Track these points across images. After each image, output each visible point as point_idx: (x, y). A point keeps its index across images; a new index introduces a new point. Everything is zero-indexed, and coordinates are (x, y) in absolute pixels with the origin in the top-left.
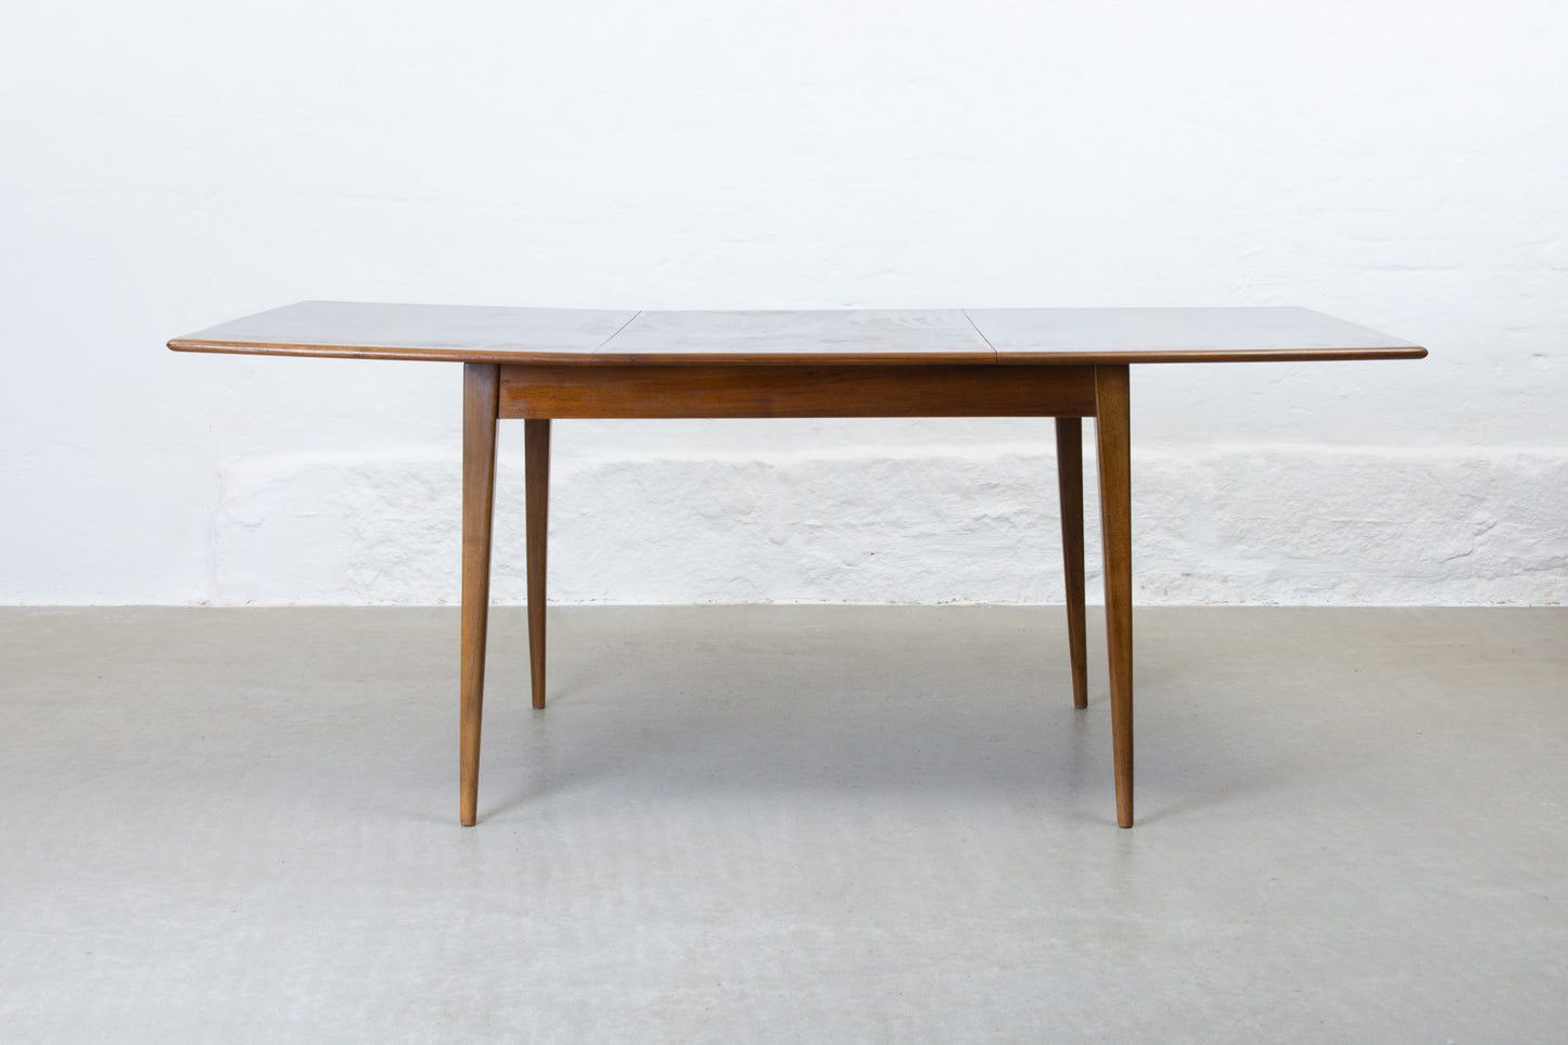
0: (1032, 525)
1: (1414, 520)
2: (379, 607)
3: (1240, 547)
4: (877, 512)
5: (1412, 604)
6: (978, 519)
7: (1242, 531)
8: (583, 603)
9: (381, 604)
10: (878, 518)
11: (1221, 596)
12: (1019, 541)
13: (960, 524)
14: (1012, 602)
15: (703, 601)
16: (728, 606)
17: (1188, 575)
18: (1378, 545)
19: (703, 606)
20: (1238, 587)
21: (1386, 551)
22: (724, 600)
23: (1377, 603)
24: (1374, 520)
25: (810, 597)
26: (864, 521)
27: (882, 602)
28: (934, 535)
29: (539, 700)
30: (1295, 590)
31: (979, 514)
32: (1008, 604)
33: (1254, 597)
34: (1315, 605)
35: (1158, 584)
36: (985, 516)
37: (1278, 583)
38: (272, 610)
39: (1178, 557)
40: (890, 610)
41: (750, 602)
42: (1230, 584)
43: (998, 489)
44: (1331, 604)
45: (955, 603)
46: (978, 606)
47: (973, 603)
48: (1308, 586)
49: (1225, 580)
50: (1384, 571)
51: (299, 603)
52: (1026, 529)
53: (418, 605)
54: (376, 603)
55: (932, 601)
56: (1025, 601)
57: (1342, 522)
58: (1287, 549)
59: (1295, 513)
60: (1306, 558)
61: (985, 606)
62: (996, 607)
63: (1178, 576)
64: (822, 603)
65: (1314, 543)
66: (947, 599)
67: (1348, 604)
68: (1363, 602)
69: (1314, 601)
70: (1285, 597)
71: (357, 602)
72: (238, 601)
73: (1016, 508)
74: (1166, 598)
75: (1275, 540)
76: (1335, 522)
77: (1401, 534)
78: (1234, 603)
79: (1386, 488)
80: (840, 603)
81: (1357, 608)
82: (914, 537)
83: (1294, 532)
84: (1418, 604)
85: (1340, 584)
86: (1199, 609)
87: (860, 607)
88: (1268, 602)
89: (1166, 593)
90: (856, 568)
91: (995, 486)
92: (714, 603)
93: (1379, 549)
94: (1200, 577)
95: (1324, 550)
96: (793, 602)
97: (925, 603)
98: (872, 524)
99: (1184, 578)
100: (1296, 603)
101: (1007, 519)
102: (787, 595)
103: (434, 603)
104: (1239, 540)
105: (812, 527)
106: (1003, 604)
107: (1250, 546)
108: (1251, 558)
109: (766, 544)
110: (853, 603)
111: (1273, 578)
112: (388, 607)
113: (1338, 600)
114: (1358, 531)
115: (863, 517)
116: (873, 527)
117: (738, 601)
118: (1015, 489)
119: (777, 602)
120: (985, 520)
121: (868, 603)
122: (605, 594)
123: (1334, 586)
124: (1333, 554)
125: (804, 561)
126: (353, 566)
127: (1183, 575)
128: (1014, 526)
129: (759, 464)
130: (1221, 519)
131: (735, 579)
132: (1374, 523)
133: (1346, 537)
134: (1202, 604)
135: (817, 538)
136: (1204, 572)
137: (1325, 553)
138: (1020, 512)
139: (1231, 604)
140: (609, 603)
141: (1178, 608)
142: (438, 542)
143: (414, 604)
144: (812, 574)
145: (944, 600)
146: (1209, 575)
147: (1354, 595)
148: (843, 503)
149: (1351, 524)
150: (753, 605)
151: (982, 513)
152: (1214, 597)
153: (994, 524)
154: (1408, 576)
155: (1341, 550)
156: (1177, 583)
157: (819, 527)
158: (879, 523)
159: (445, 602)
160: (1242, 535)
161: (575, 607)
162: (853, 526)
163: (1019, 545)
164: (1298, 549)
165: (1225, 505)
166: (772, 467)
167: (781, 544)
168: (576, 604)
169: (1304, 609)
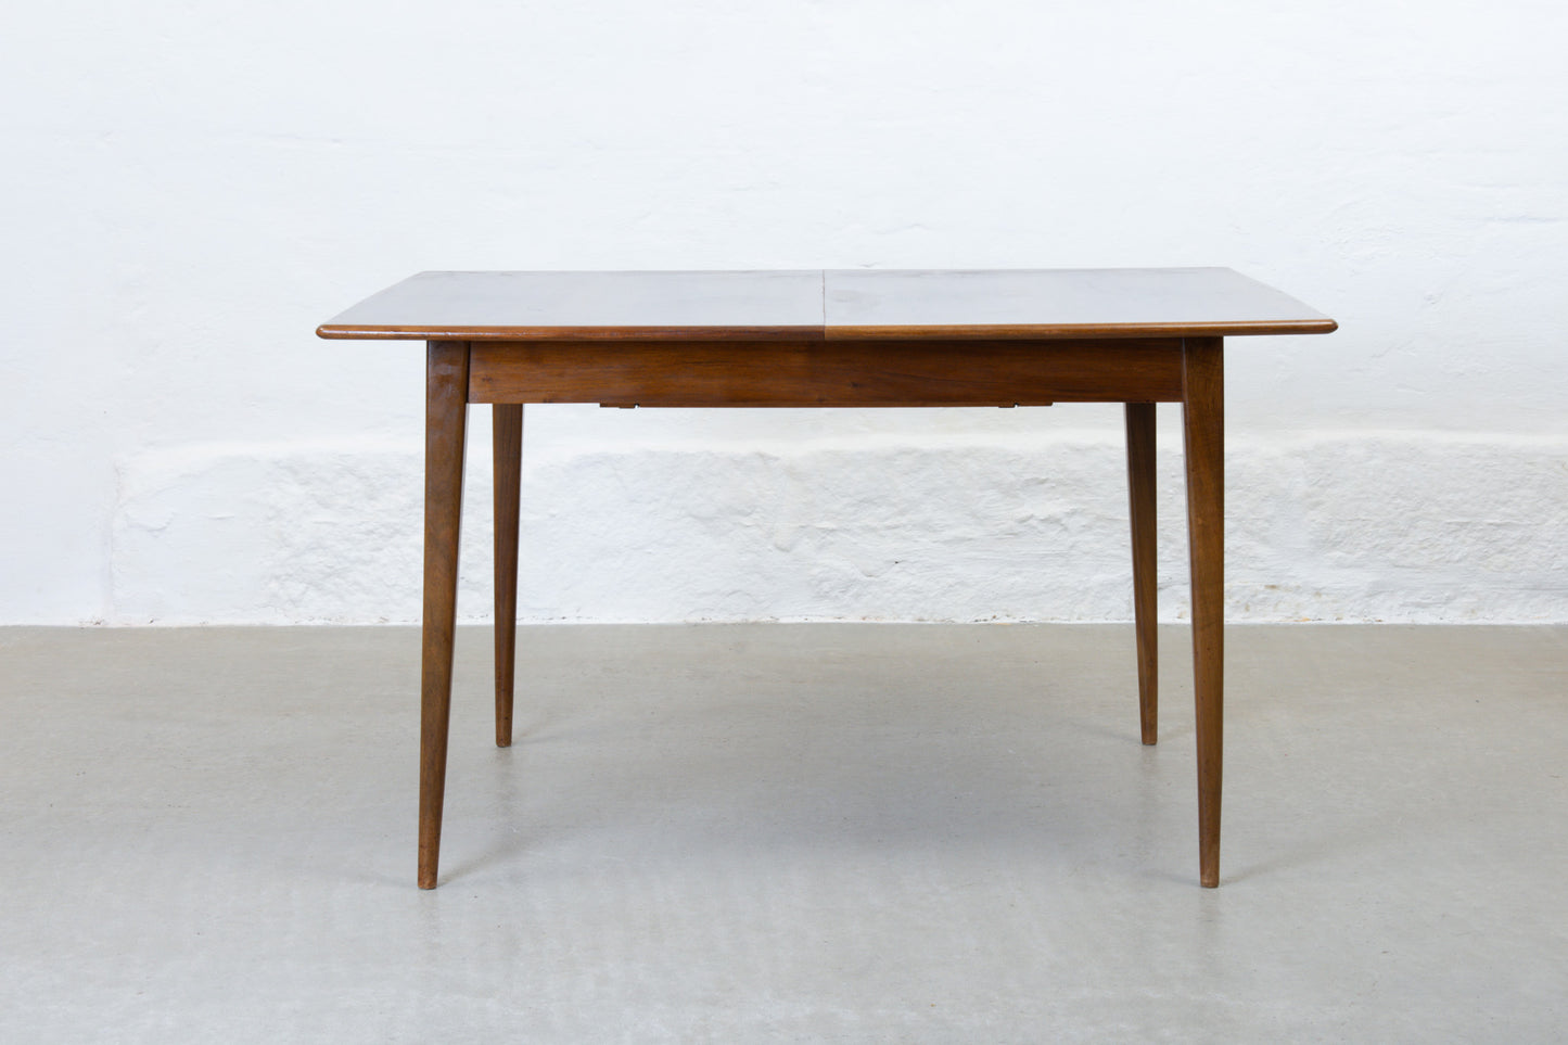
0: (1087, 528)
1: (1545, 521)
2: (308, 627)
3: (1337, 554)
4: (902, 513)
5: (1543, 622)
6: (1022, 521)
7: (1338, 535)
8: (553, 622)
9: (311, 624)
10: (903, 520)
11: (1312, 613)
12: (1072, 547)
13: (1002, 526)
14: (1063, 619)
15: (695, 619)
16: (725, 625)
17: (1273, 587)
18: (1501, 552)
19: (696, 625)
20: (1334, 602)
21: (1512, 559)
22: (721, 618)
23: (1501, 621)
24: (1498, 521)
25: (823, 614)
26: (888, 523)
27: (908, 620)
28: (970, 539)
29: (504, 737)
30: (1402, 605)
31: (1024, 515)
32: (1058, 622)
33: (1352, 613)
34: (1426, 623)
35: (1236, 598)
36: (1031, 517)
37: (1381, 597)
38: (181, 630)
39: (1261, 565)
40: (918, 630)
41: (752, 619)
42: (1324, 598)
43: (1047, 485)
44: (1446, 621)
45: (995, 621)
46: (1023, 624)
47: (1016, 621)
48: (1419, 600)
49: (1318, 593)
50: (1509, 582)
51: (212, 623)
52: (1081, 532)
53: (356, 624)
54: (305, 622)
55: (969, 620)
56: (1079, 619)
57: (1457, 524)
58: (1392, 556)
59: (1402, 514)
60: (1417, 567)
61: (1031, 624)
62: (1043, 626)
63: (1262, 588)
64: (838, 621)
65: (1425, 548)
66: (986, 616)
67: (1466, 621)
68: (1483, 619)
69: (1425, 618)
70: (1390, 613)
71: (280, 620)
72: (139, 620)
73: (1068, 508)
74: (1247, 614)
75: (1377, 545)
76: (1449, 523)
77: (1530, 538)
78: (1329, 620)
79: (1511, 482)
80: (859, 621)
81: (1477, 626)
82: (945, 542)
83: (1400, 536)
84: (1551, 622)
85: (1455, 598)
86: (1287, 628)
87: (883, 626)
88: (1371, 619)
89: (1247, 609)
90: (876, 580)
91: (1043, 482)
92: (708, 621)
93: (1503, 556)
94: (1287, 589)
95: (1436, 557)
96: (802, 620)
97: (960, 621)
98: (896, 527)
99: (1269, 591)
100: (1403, 620)
101: (1057, 521)
102: (795, 612)
103: (374, 621)
104: (1335, 545)
105: (824, 530)
106: (1054, 622)
107: (1349, 553)
108: (1350, 567)
109: (770, 550)
110: (873, 621)
111: (1375, 591)
112: (318, 627)
113: (1453, 617)
114: (1479, 535)
115: (887, 519)
116: (896, 531)
117: (737, 619)
118: (1066, 485)
119: (783, 620)
120: (1030, 522)
121: (892, 621)
122: (578, 611)
123: (1449, 600)
124: (1448, 562)
125: (815, 571)
126: (277, 578)
127: (1267, 587)
128: (1066, 529)
129: (762, 456)
130: (1313, 521)
131: (734, 592)
132: (1499, 526)
133: (1464, 542)
134: (1290, 622)
135: (832, 543)
136: (1293, 583)
137: (1437, 561)
138: (1073, 513)
139: (1326, 622)
140: (583, 621)
141: (1262, 626)
142: (380, 549)
143: (350, 623)
144: (826, 586)
145: (982, 617)
146: (1298, 587)
147: (1473, 611)
148: (861, 501)
149: (1469, 527)
150: (755, 624)
151: (1029, 514)
152: (1305, 614)
153: (1041, 527)
154: (1536, 588)
155: (1457, 557)
156: (1261, 596)
157: (833, 530)
158: (904, 526)
159: (386, 620)
160: (1339, 540)
161: (542, 626)
162: (873, 530)
163: (1073, 552)
164: (1406, 555)
165: (1318, 504)
166: (777, 459)
167: (788, 551)
168: (544, 622)
169: (1413, 627)
